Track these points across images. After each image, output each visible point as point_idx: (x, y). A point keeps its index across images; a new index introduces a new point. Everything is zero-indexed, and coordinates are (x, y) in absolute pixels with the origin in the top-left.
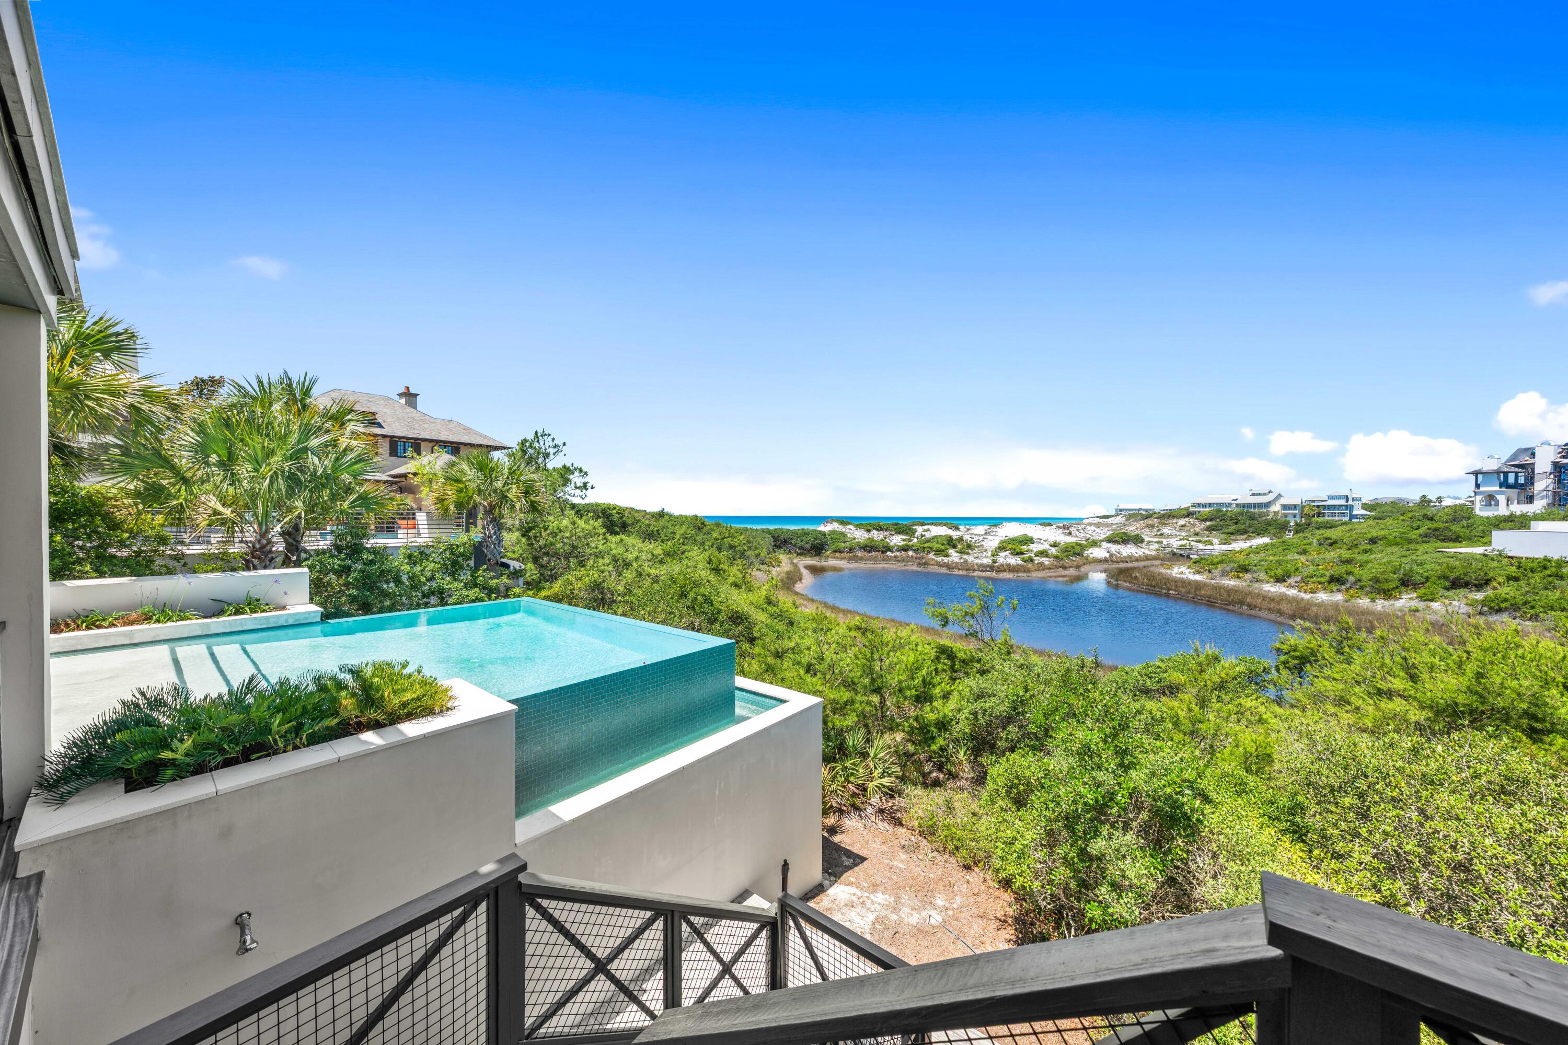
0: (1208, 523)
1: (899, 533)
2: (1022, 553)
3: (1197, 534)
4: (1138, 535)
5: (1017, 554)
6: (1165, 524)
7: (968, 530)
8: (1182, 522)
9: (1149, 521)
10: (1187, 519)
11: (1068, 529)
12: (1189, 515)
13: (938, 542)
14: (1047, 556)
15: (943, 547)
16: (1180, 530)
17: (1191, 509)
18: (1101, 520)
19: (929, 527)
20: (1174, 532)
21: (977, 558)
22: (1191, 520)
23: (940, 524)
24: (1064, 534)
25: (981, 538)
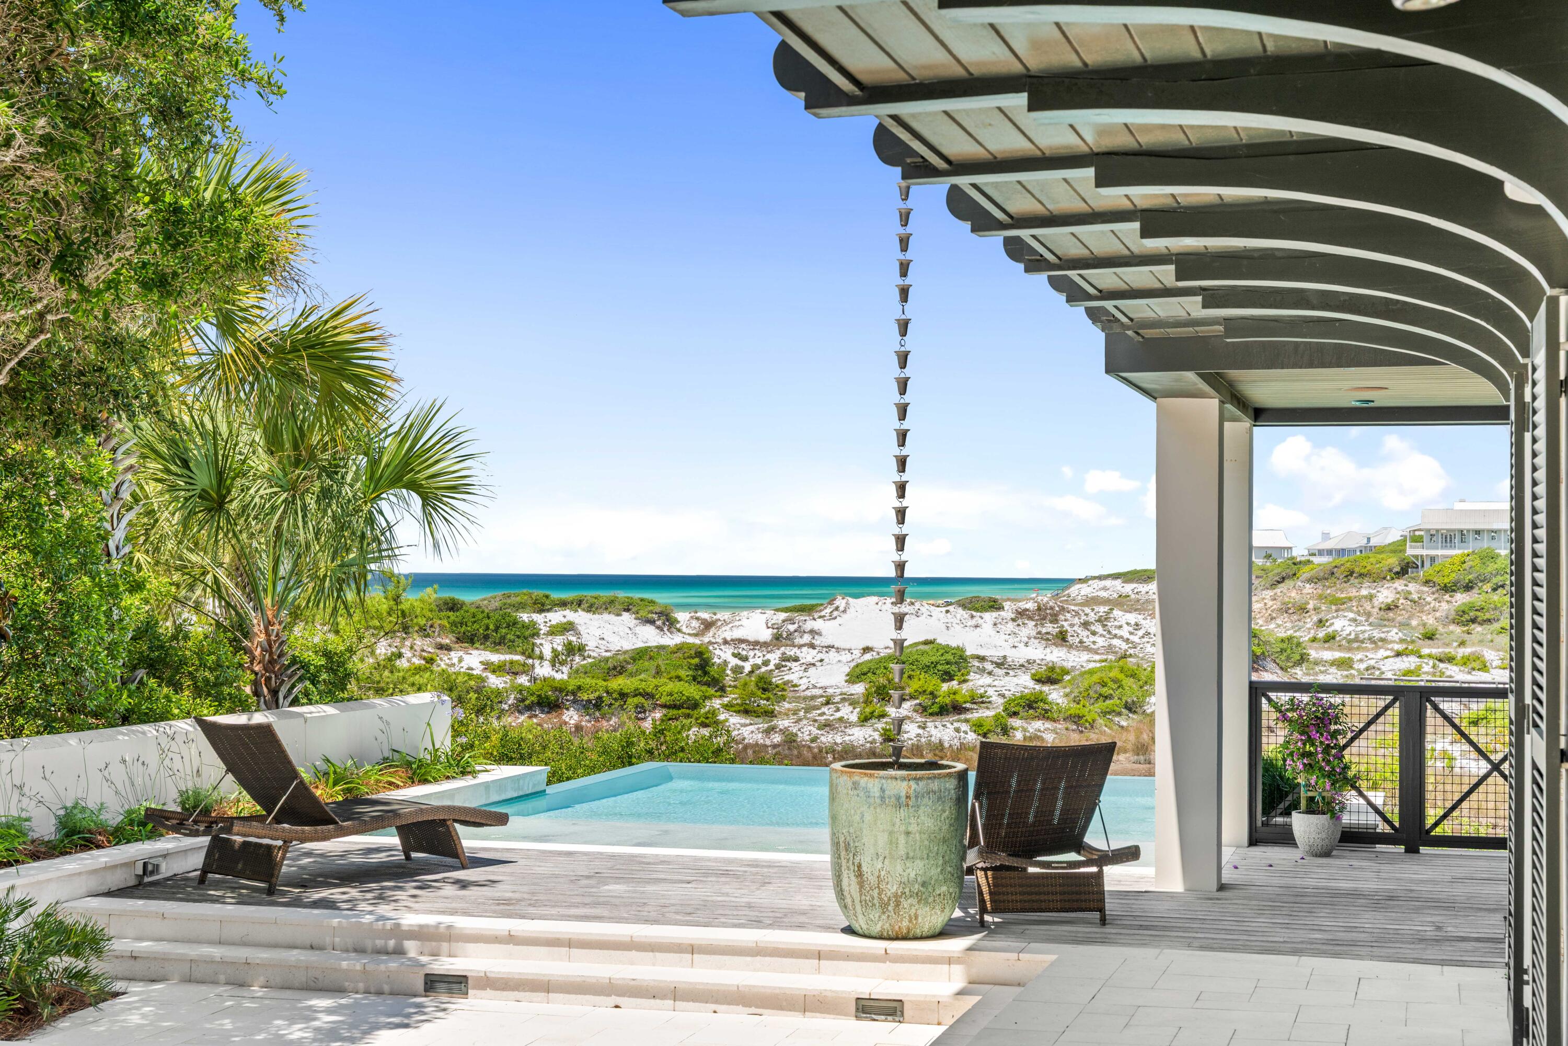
0: (1461, 598)
1: (469, 639)
2: (957, 709)
3: (1430, 637)
4: (1290, 639)
5: (943, 711)
6: (1339, 604)
7: (708, 625)
8: (1385, 594)
9: (1291, 592)
10: (1399, 584)
11: (1055, 620)
12: (1405, 570)
13: (658, 673)
14: (1046, 715)
15: (693, 691)
16: (1382, 623)
17: (1412, 551)
18: (1128, 588)
19: (569, 615)
20: (1366, 630)
21: (827, 726)
22: (1412, 587)
23: (608, 606)
24: (1041, 637)
25: (774, 657)
